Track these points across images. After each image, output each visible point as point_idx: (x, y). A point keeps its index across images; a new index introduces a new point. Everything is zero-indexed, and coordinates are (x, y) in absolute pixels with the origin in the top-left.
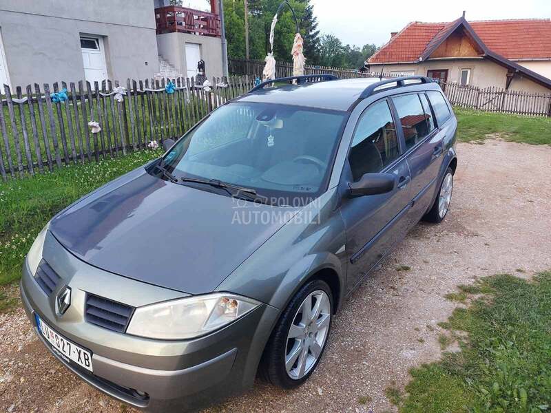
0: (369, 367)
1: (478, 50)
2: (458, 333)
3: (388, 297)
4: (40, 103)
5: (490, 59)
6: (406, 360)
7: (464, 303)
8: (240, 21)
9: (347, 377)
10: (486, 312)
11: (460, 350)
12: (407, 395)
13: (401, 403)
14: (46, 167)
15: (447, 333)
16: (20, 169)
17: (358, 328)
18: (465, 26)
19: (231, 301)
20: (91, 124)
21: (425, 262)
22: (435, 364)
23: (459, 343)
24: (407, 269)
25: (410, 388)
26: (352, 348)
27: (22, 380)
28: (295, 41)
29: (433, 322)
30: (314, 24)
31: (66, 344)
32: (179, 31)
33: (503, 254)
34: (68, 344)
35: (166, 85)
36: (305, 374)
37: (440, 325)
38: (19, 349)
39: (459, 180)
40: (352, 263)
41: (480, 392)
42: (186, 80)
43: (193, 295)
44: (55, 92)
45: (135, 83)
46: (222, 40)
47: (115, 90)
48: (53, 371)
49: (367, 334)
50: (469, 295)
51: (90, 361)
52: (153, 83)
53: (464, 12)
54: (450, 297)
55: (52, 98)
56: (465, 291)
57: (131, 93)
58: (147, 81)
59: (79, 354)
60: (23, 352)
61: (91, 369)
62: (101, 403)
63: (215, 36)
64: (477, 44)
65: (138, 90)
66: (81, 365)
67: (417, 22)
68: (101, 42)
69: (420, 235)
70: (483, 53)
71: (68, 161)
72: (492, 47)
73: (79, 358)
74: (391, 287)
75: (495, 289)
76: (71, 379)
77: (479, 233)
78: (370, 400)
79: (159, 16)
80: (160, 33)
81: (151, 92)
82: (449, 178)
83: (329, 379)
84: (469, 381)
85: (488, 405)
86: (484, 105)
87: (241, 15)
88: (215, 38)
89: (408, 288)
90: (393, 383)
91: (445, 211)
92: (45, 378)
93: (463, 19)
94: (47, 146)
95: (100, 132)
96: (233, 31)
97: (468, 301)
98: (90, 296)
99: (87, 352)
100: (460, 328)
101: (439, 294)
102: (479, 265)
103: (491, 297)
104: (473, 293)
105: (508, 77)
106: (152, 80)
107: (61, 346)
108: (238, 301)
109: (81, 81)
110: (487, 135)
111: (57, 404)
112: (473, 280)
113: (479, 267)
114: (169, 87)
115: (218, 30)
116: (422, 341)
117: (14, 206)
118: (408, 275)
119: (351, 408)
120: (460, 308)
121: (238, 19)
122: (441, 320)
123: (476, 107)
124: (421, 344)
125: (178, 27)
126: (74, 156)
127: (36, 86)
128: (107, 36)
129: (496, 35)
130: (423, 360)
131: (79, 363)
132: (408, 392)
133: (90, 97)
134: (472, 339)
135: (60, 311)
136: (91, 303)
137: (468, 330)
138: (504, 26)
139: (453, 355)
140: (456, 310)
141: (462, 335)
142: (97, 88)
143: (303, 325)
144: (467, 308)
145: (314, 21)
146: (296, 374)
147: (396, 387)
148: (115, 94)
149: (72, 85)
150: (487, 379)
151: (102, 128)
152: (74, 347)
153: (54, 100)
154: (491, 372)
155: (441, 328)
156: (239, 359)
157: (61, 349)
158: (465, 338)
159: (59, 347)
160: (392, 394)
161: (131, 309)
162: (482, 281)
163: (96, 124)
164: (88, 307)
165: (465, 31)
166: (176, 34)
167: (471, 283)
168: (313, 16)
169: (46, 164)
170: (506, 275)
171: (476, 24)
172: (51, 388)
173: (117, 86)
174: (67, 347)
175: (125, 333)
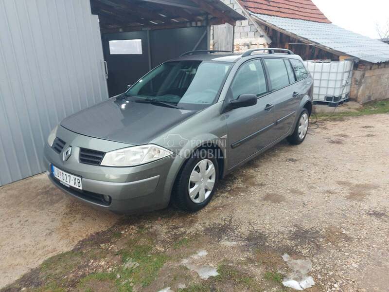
19: (157, 150)
34: (69, 176)
40: (232, 148)
43: (137, 146)
51: (81, 183)
59: (75, 180)
61: (81, 188)
73: (75, 183)
98: (82, 150)
99: (79, 178)
107: (65, 179)
108: (161, 150)
131: (75, 186)
135: (65, 159)
136: (83, 153)
152: (72, 176)
157: (64, 181)
161: (103, 154)
164: (81, 155)
174: (68, 178)
175: (100, 165)
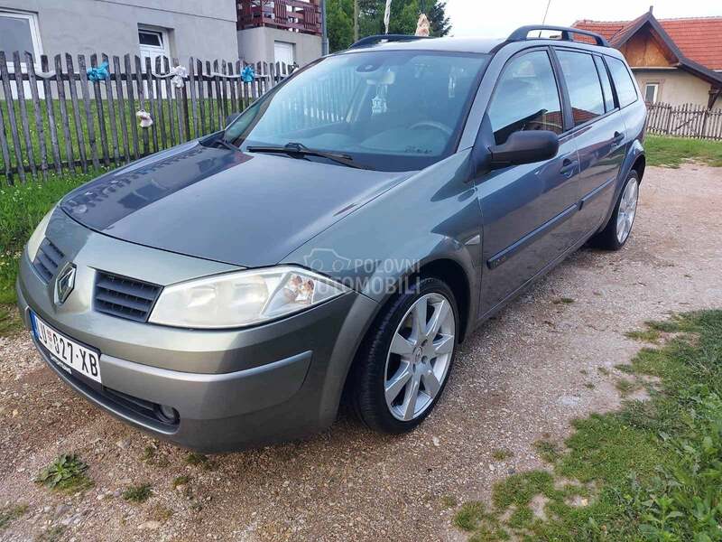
0: (509, 415)
1: (670, 56)
2: (646, 378)
3: (541, 332)
4: (72, 80)
5: (686, 71)
6: (566, 407)
7: (656, 343)
8: (348, 21)
9: (478, 426)
10: (689, 353)
11: (649, 399)
12: (569, 450)
13: (559, 461)
14: (78, 169)
15: (629, 378)
16: (43, 167)
17: (495, 368)
18: (653, 25)
19: (304, 280)
20: (139, 114)
21: (595, 294)
22: (611, 415)
23: (649, 390)
24: (569, 301)
25: (573, 442)
26: (486, 391)
27: (15, 413)
28: (418, 24)
29: (608, 364)
30: (445, 27)
31: (66, 345)
32: (267, 25)
33: (712, 287)
34: (69, 344)
35: (242, 70)
36: (415, 416)
37: (618, 367)
38: (18, 377)
39: (645, 204)
40: (489, 268)
41: (682, 450)
42: (269, 66)
43: (248, 268)
44: (93, 67)
45: (200, 64)
46: (323, 40)
47: (173, 70)
48: (58, 405)
49: (507, 376)
50: (663, 334)
51: (98, 366)
52: (224, 67)
53: (651, 8)
54: (633, 336)
55: (88, 75)
56: (657, 328)
57: (195, 77)
58: (216, 63)
59: (84, 357)
60: (21, 381)
61: (98, 379)
62: (119, 444)
63: (313, 34)
64: (669, 49)
65: (204, 74)
66: (87, 374)
67: (585, 21)
68: (165, 36)
69: (590, 264)
70: (677, 61)
71: (108, 162)
72: (691, 54)
73: (84, 364)
74: (546, 322)
75: (701, 327)
76: (81, 414)
77: (676, 262)
78: (511, 455)
79: (241, 7)
80: (243, 29)
81: (221, 78)
82: (632, 185)
83: (451, 427)
84: (665, 437)
85: (696, 467)
86: (677, 128)
87: (350, 13)
88: (313, 36)
89: (571, 323)
90: (547, 436)
91: (626, 235)
92: (45, 412)
93: (649, 14)
94: (80, 139)
95: (152, 126)
96: (338, 33)
97: (662, 341)
98: (102, 276)
99: (93, 353)
100: (649, 373)
101: (616, 331)
102: (676, 299)
103: (695, 336)
104: (668, 331)
105: (711, 95)
106: (223, 61)
107: (61, 351)
108: (315, 282)
109: (128, 55)
110: (682, 159)
111: (58, 443)
112: (668, 316)
113: (676, 302)
114: (246, 73)
115: (318, 26)
116: (590, 386)
117: (30, 208)
118: (571, 308)
119: (481, 464)
120: (648, 349)
121: (345, 17)
122: (620, 362)
123: (666, 131)
124: (589, 390)
125: (265, 20)
126: (117, 156)
127: (68, 56)
128: (173, 29)
129: (696, 38)
130: (593, 409)
131: (84, 372)
132: (569, 447)
133: (140, 78)
134: (669, 385)
135: (60, 299)
136: (103, 285)
137: (660, 375)
138: (708, 25)
139: (639, 404)
140: (643, 350)
141: (653, 381)
142: (149, 67)
143: (414, 341)
144: (660, 349)
145: (445, 24)
146: (401, 413)
147: (551, 440)
148: (173, 76)
149: (116, 59)
150: (693, 435)
151: (155, 122)
152: (76, 347)
153: (91, 77)
154: (698, 427)
155: (619, 371)
156: (315, 370)
157: (60, 356)
158: (657, 385)
159: (58, 352)
160: (546, 449)
161: (156, 289)
162: (681, 318)
163: (146, 115)
164: (98, 290)
165: (652, 32)
166: (262, 29)
167: (665, 319)
168: (445, 16)
169: (79, 164)
170: (717, 311)
171: (670, 23)
172: (53, 423)
173: (176, 65)
174: (68, 350)
175: (147, 323)
